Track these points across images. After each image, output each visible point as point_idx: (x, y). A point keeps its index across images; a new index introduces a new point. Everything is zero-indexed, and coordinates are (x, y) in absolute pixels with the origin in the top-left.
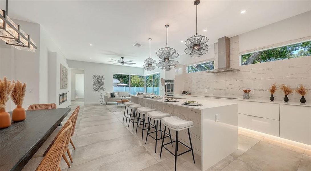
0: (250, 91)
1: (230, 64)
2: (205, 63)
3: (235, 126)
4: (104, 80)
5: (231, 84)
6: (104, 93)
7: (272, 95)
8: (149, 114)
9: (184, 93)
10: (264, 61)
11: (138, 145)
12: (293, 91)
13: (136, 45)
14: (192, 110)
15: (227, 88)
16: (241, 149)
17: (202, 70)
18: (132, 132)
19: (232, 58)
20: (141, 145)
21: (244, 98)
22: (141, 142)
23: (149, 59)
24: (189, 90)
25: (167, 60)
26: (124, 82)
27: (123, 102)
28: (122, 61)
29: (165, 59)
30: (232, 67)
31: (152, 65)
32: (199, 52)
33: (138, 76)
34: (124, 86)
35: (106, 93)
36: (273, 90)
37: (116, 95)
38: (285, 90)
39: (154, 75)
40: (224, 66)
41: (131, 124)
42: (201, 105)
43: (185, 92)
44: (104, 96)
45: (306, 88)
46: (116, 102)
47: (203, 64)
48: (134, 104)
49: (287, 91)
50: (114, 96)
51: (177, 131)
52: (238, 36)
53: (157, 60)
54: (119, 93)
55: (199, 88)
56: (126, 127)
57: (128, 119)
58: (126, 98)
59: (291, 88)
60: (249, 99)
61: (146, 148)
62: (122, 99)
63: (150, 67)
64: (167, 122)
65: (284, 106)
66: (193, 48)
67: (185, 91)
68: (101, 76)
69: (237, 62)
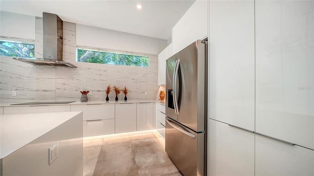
0: (88, 92)
1: (63, 56)
5: (64, 84)
7: (107, 96)
12: (121, 92)
15: (59, 89)
21: (81, 101)
30: (66, 60)
36: (108, 92)
38: (116, 91)
40: (54, 57)
45: (127, 89)
49: (117, 91)
52: (75, 24)
59: (120, 89)
60: (87, 101)
69: (72, 56)
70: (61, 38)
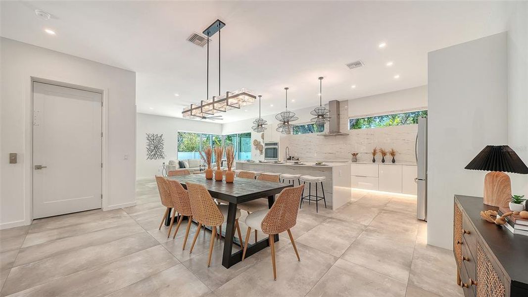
0: (357, 154)
1: (340, 128)
3: (349, 188)
4: (163, 142)
5: (341, 148)
7: (374, 157)
9: (290, 158)
12: (387, 154)
15: (338, 152)
19: (341, 122)
21: (353, 161)
23: (259, 119)
25: (286, 124)
30: (342, 131)
35: (171, 162)
36: (374, 154)
37: (186, 164)
38: (382, 153)
40: (335, 129)
45: (395, 151)
49: (384, 154)
50: (184, 166)
52: (348, 100)
54: (189, 161)
55: (307, 152)
59: (386, 151)
60: (356, 162)
65: (382, 166)
68: (159, 136)
69: (346, 126)
70: (339, 115)
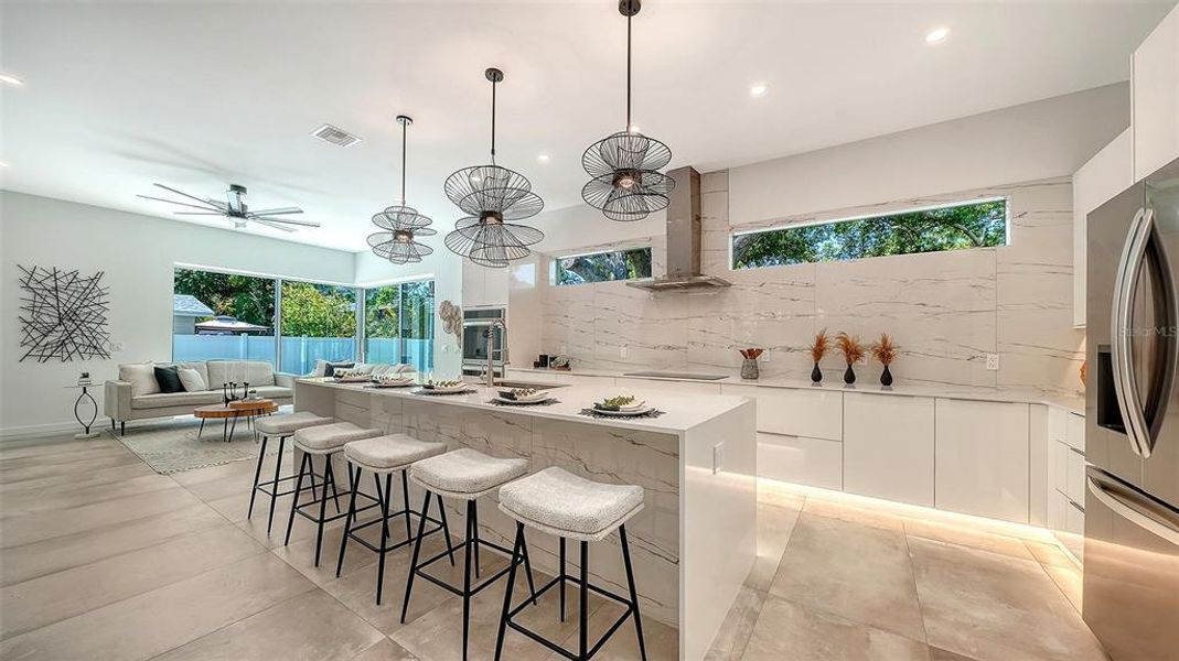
1: (702, 263)
2: (599, 256)
4: (103, 299)
5: (704, 331)
6: (103, 372)
7: (817, 365)
8: (420, 470)
9: (543, 362)
10: (758, 265)
11: (357, 642)
12: (865, 353)
13: (324, 135)
14: (617, 434)
15: (693, 343)
16: (767, 552)
17: (591, 280)
18: (314, 570)
19: (707, 243)
20: (377, 637)
21: (743, 378)
22: (373, 620)
23: (398, 210)
24: (562, 352)
25: (491, 220)
26: (234, 314)
27: (237, 414)
28: (235, 206)
29: (485, 215)
31: (416, 238)
32: (633, 203)
33: (316, 286)
34: (237, 332)
35: (122, 370)
36: (819, 351)
37: (195, 380)
38: (847, 350)
39: (404, 286)
40: (687, 266)
41: (305, 528)
42: (658, 413)
43: (546, 360)
44: (109, 386)
45: (894, 343)
46: (190, 418)
47: (595, 257)
48: (317, 424)
49: (852, 352)
50: (175, 386)
51: (584, 544)
52: (728, 170)
53: (444, 217)
54: (211, 371)
55: (598, 342)
56: (268, 550)
57: (284, 503)
58: (258, 389)
59: (862, 343)
60: (757, 378)
61: (407, 646)
62: (234, 398)
63: (402, 248)
64: (533, 502)
66: (615, 182)
67: (546, 357)
68: (81, 277)
69: (720, 259)
70: (699, 218)
